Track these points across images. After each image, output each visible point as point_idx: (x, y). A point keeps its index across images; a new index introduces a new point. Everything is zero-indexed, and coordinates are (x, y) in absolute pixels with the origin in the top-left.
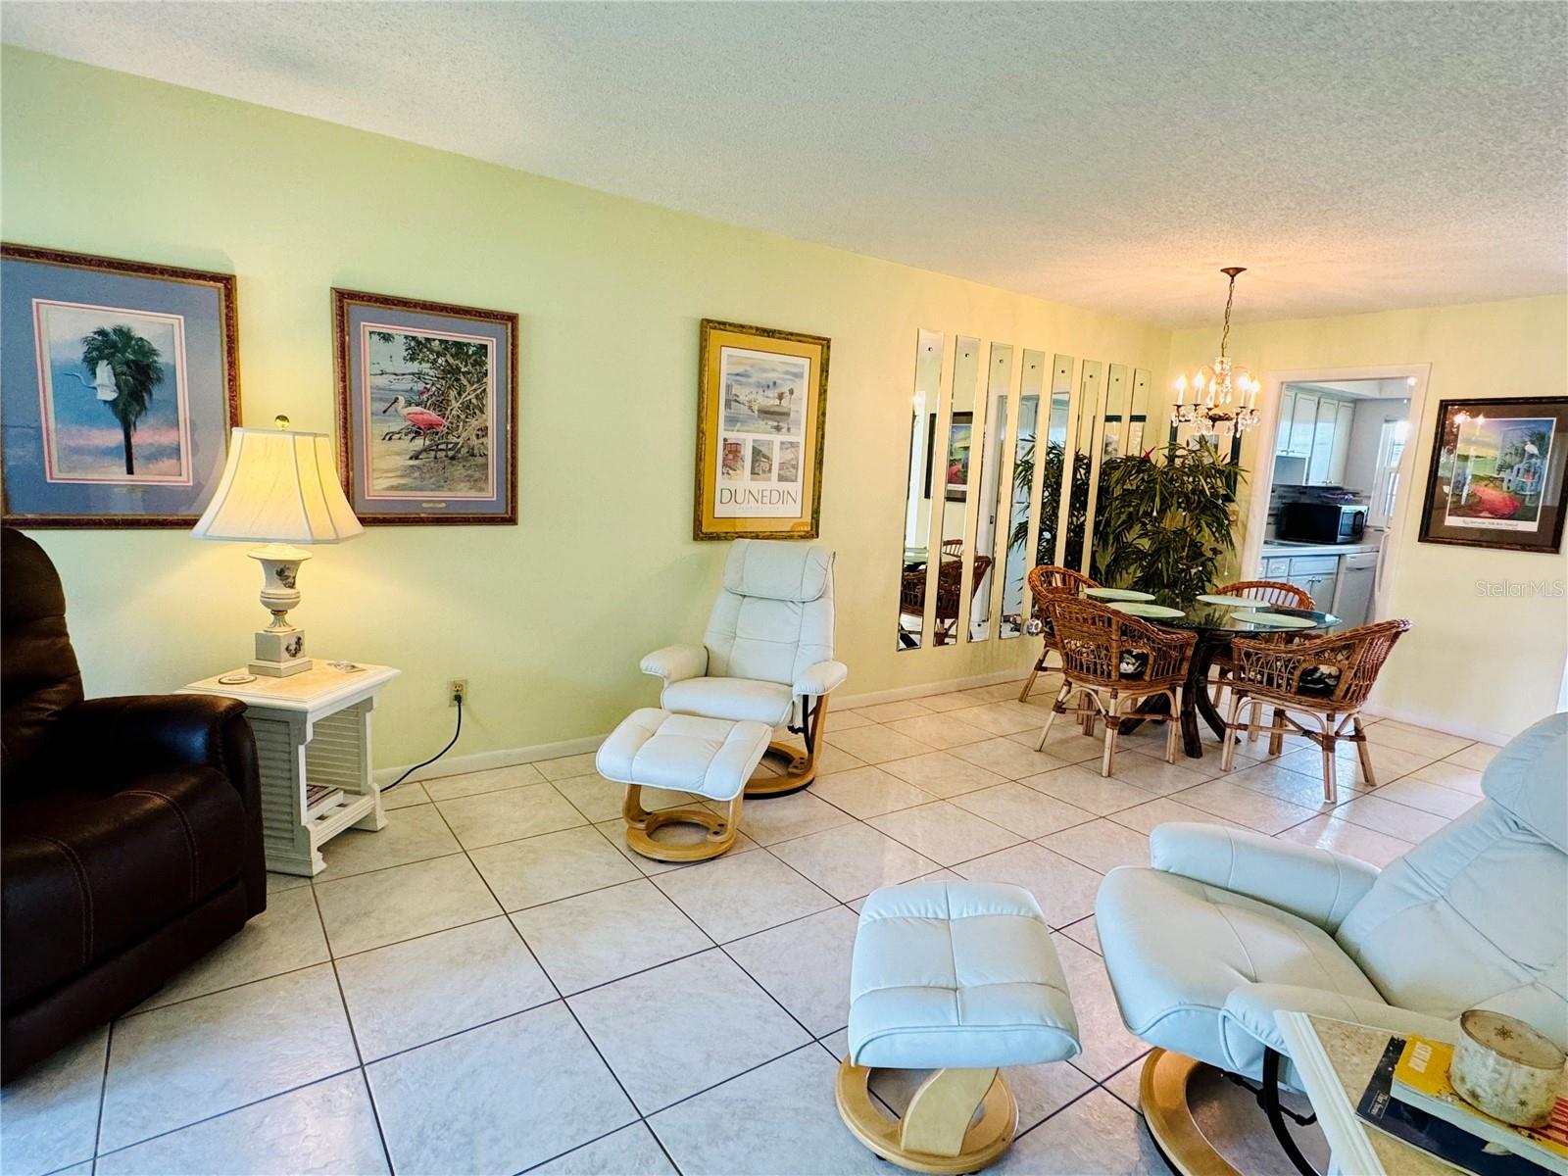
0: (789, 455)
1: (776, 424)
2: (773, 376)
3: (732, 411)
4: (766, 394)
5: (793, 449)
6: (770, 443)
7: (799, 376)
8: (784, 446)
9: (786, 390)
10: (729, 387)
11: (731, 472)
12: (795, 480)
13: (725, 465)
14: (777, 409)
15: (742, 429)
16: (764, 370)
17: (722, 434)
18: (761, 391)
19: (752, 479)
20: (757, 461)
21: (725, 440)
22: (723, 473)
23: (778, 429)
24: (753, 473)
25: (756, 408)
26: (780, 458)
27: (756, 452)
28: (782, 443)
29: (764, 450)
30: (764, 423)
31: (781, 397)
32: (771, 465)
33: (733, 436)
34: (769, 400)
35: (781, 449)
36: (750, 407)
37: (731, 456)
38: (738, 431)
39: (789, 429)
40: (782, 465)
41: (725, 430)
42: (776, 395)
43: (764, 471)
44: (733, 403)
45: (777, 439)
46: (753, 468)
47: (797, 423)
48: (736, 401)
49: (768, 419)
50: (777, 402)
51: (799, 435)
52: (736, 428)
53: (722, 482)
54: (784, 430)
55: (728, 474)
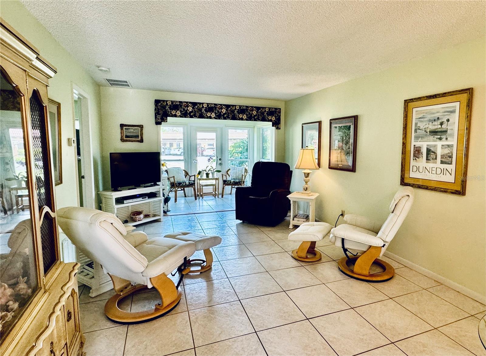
0: (447, 151)
1: (439, 137)
2: (437, 115)
4: (433, 124)
5: (449, 148)
6: (435, 146)
7: (453, 112)
8: (443, 147)
9: (445, 120)
10: (416, 124)
11: (417, 159)
12: (451, 164)
13: (414, 156)
14: (440, 130)
15: (422, 140)
16: (434, 113)
17: (413, 143)
18: (431, 123)
19: (426, 163)
20: (429, 154)
21: (414, 146)
22: (413, 159)
23: (440, 139)
24: (427, 159)
25: (428, 131)
26: (441, 153)
27: (429, 151)
28: (443, 145)
29: (432, 149)
31: (442, 124)
32: (436, 156)
33: (418, 144)
34: (436, 126)
36: (426, 131)
37: (417, 152)
38: (420, 141)
39: (447, 139)
40: (442, 156)
41: (414, 141)
42: (439, 123)
43: (433, 159)
44: (418, 131)
45: (439, 144)
46: (427, 157)
49: (434, 135)
50: (440, 126)
51: (453, 141)
52: (419, 141)
53: (413, 163)
54: (444, 139)
55: (416, 159)
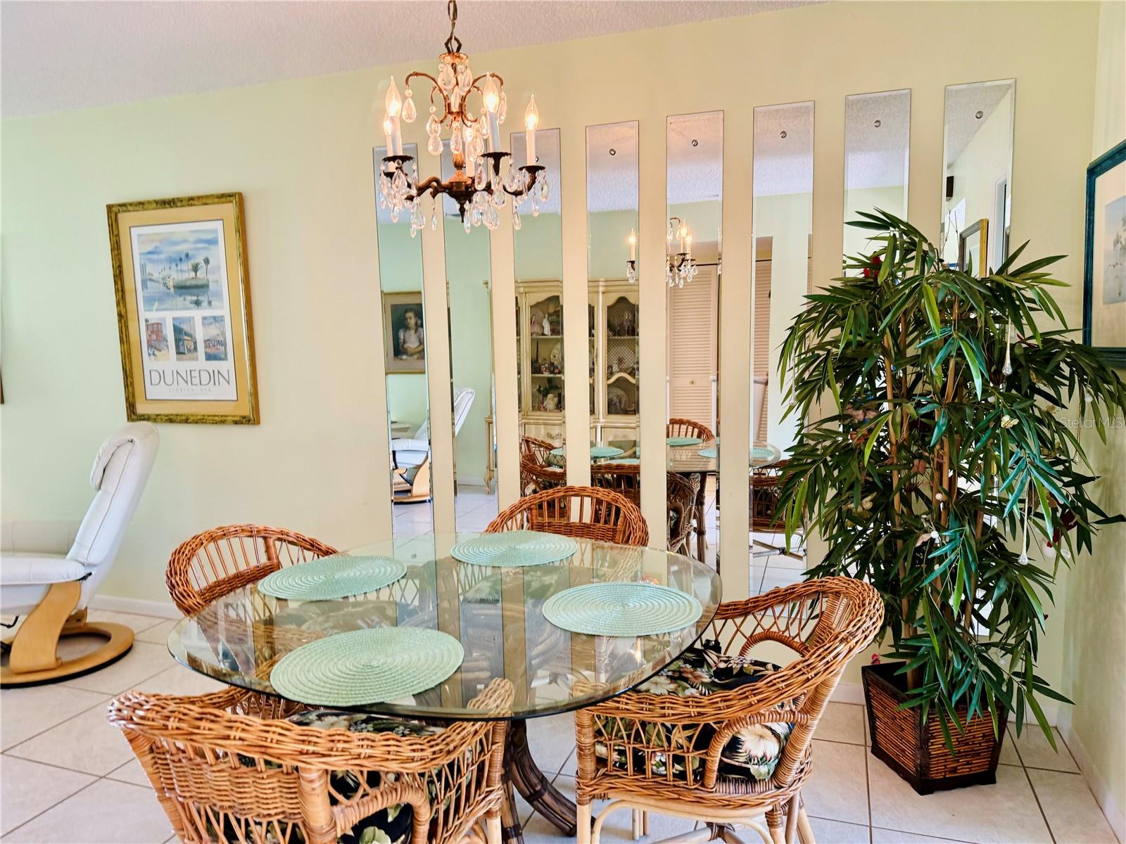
0: (213, 331)
2: (183, 248)
3: (149, 290)
4: (179, 267)
5: (217, 324)
6: (190, 320)
7: (213, 242)
8: (206, 322)
9: (200, 260)
10: (143, 267)
11: (156, 352)
12: (226, 358)
13: (150, 346)
14: (193, 283)
15: (162, 307)
16: (175, 243)
17: (144, 315)
18: (173, 266)
19: (178, 359)
20: (180, 340)
21: (147, 321)
22: (149, 355)
23: (198, 303)
24: (179, 353)
25: (171, 284)
26: (204, 336)
27: (178, 331)
28: (204, 318)
29: (185, 327)
30: (182, 298)
31: (195, 269)
32: (195, 343)
33: (154, 316)
34: (186, 276)
35: (203, 324)
36: (165, 285)
37: (154, 337)
38: (157, 310)
39: (210, 303)
40: (207, 342)
41: (145, 311)
42: (190, 267)
43: (189, 350)
44: (149, 283)
45: (197, 314)
46: (177, 347)
47: (218, 295)
48: (151, 280)
49: (185, 294)
50: (192, 274)
51: (222, 308)
52: (155, 308)
53: (150, 364)
54: (205, 304)
55: (154, 354)
